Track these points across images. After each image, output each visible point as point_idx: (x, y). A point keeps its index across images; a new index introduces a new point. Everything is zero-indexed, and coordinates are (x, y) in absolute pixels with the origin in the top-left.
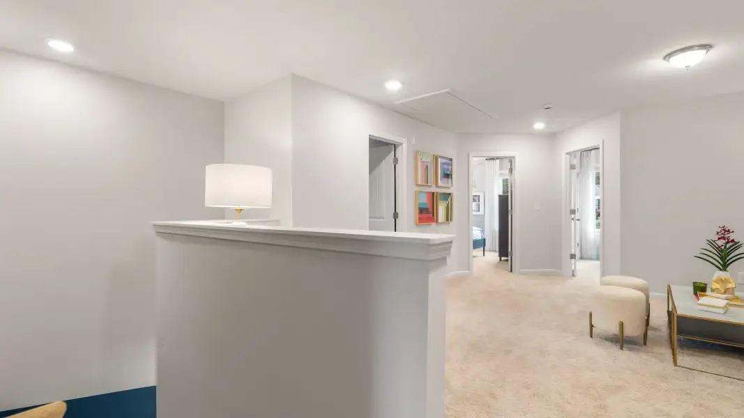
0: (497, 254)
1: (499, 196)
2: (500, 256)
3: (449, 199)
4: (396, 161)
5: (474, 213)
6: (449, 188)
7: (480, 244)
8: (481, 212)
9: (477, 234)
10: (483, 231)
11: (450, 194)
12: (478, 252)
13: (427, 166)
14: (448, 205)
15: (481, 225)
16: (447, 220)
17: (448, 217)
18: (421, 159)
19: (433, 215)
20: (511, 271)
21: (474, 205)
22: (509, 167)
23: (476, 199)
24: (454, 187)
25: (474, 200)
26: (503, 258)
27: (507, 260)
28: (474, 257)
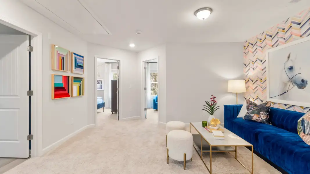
0: (111, 110)
1: (112, 81)
2: (112, 111)
3: (82, 82)
4: (31, 49)
5: (98, 90)
6: (81, 74)
7: (101, 106)
8: (103, 89)
9: (100, 101)
10: (103, 99)
11: (82, 78)
12: (101, 110)
13: (63, 58)
14: (80, 85)
15: (102, 96)
16: (80, 94)
17: (80, 93)
18: (58, 51)
19: (68, 92)
20: (118, 120)
21: (98, 86)
22: (117, 66)
23: (99, 82)
24: (85, 74)
25: (98, 83)
26: (114, 112)
27: (116, 113)
28: (98, 113)
